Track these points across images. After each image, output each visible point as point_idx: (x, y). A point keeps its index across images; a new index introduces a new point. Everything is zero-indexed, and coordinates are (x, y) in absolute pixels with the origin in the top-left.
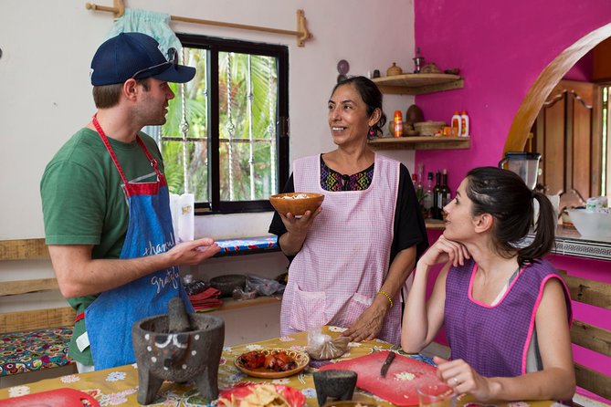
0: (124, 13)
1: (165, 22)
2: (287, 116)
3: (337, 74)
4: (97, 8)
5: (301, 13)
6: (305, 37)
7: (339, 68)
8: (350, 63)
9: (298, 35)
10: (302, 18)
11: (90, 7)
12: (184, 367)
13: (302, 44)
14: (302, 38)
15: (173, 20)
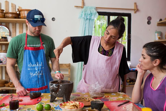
0: (84, 7)
1: (95, 8)
2: (130, 33)
3: (147, 21)
4: (77, 7)
5: (135, 3)
6: (137, 10)
7: (148, 19)
8: (151, 17)
9: (134, 10)
10: (135, 5)
11: (75, 7)
12: (58, 93)
13: (135, 12)
14: (135, 11)
15: (97, 8)
